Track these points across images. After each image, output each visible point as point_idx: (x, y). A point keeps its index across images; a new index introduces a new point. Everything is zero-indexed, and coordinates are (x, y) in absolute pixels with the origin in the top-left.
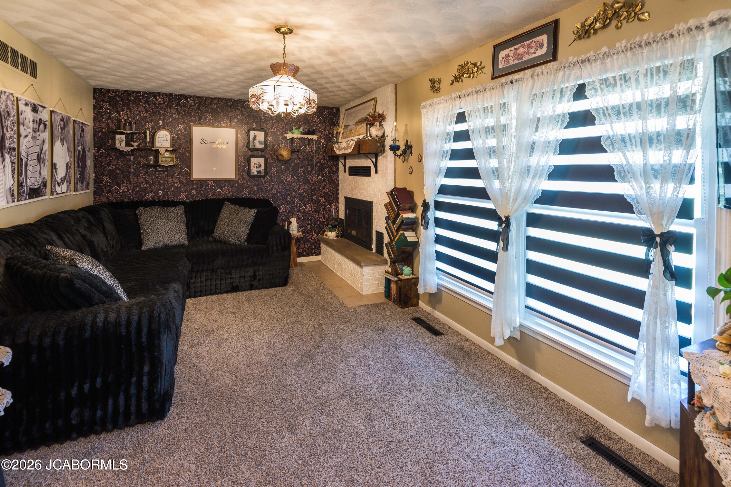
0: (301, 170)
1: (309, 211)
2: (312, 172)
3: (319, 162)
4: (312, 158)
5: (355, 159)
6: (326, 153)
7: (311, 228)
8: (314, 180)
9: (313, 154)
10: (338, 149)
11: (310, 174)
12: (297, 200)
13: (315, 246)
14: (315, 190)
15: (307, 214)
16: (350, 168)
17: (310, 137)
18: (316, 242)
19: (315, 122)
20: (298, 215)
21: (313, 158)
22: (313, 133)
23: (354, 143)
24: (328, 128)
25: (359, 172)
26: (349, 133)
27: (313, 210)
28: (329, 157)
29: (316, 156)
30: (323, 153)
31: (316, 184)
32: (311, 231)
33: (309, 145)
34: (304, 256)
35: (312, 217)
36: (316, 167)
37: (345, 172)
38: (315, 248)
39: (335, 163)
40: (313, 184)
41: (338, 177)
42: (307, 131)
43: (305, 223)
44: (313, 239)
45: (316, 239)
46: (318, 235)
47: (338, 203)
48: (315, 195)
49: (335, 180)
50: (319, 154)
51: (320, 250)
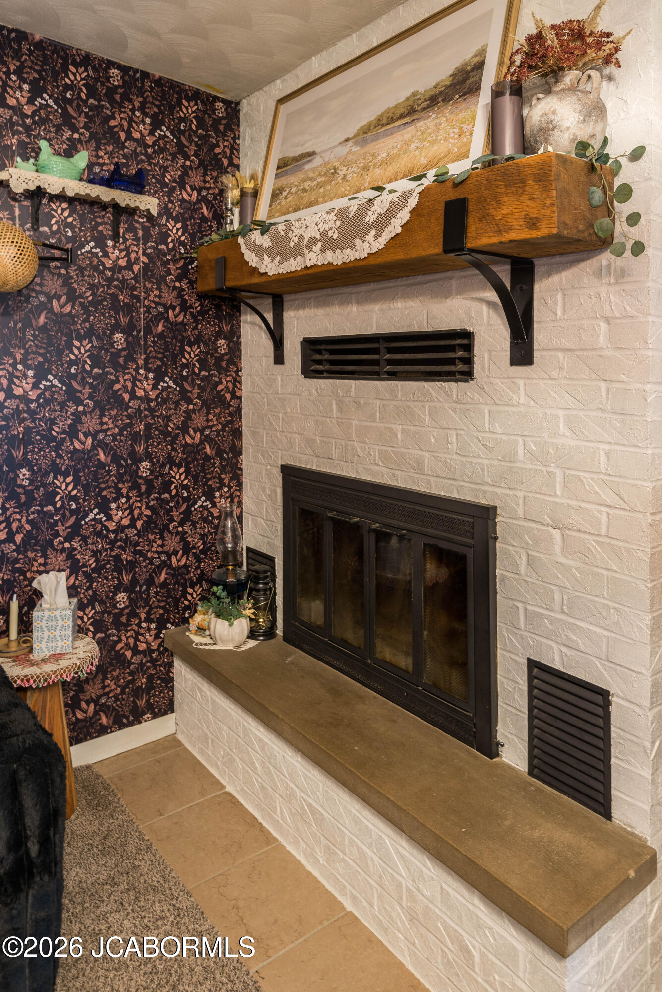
0: (81, 349)
1: (121, 528)
2: (135, 361)
3: (162, 316)
4: (133, 297)
5: (344, 302)
6: (192, 283)
7: (133, 603)
8: (140, 393)
9: (136, 278)
10: (271, 253)
11: (125, 367)
12: (65, 485)
13: (150, 678)
14: (148, 436)
15: (112, 543)
16: (311, 346)
17: (124, 198)
18: (153, 661)
19: (141, 142)
20: (71, 554)
21: (138, 298)
22: (137, 184)
23: (413, 202)
24: (195, 178)
25: (376, 363)
26: (319, 185)
27: (139, 524)
28: (202, 296)
29: (148, 291)
30: (179, 279)
31: (152, 411)
32: (133, 614)
33: (115, 237)
34: (103, 731)
35: (136, 552)
36: (150, 340)
37: (279, 359)
38: (150, 687)
39: (226, 328)
40: (139, 411)
41: (237, 381)
42: (106, 175)
43: (102, 586)
44: (142, 647)
45: (154, 645)
46: (161, 626)
47: (240, 485)
48: (148, 456)
49: (228, 396)
50: (160, 281)
51: (172, 689)
